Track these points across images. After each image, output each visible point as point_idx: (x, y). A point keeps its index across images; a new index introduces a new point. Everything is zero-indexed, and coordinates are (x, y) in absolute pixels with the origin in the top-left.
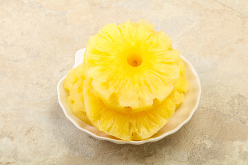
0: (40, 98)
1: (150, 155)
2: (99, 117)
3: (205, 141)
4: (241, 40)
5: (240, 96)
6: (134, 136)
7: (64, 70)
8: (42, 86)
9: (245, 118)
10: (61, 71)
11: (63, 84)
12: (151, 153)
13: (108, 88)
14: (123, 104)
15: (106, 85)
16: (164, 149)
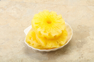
0: (18, 50)
1: (65, 51)
2: (46, 44)
3: (78, 41)
4: (68, 11)
5: (79, 25)
6: (60, 45)
7: (20, 40)
8: (16, 47)
9: (85, 30)
10: (19, 41)
11: (26, 41)
12: (65, 50)
13: (46, 33)
14: (53, 35)
15: (45, 32)
16: (68, 48)
